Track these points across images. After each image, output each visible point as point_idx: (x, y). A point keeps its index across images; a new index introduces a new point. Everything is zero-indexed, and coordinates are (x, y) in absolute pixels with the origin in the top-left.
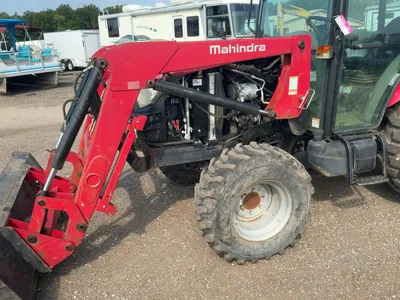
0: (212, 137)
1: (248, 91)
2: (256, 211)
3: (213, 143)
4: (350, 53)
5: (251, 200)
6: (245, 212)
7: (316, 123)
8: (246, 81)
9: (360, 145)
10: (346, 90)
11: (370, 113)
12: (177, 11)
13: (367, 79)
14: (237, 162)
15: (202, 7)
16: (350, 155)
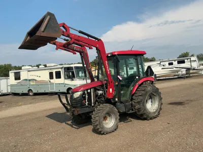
0: (93, 105)
1: (100, 92)
2: (107, 121)
3: (93, 106)
4: (122, 83)
5: (105, 118)
6: (104, 122)
7: (117, 99)
8: (99, 90)
9: (127, 104)
10: (122, 92)
11: (128, 96)
12: (51, 69)
13: (126, 89)
14: (99, 110)
15: (62, 68)
16: (125, 106)
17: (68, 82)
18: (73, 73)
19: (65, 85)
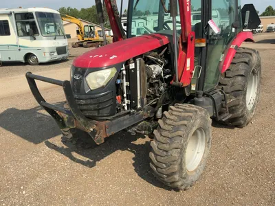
0: (139, 106)
7: (194, 87)
15: (11, 13)
16: (216, 104)
17: (26, 42)
18: (33, 25)
19: (20, 48)
